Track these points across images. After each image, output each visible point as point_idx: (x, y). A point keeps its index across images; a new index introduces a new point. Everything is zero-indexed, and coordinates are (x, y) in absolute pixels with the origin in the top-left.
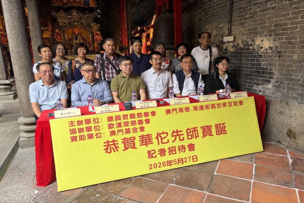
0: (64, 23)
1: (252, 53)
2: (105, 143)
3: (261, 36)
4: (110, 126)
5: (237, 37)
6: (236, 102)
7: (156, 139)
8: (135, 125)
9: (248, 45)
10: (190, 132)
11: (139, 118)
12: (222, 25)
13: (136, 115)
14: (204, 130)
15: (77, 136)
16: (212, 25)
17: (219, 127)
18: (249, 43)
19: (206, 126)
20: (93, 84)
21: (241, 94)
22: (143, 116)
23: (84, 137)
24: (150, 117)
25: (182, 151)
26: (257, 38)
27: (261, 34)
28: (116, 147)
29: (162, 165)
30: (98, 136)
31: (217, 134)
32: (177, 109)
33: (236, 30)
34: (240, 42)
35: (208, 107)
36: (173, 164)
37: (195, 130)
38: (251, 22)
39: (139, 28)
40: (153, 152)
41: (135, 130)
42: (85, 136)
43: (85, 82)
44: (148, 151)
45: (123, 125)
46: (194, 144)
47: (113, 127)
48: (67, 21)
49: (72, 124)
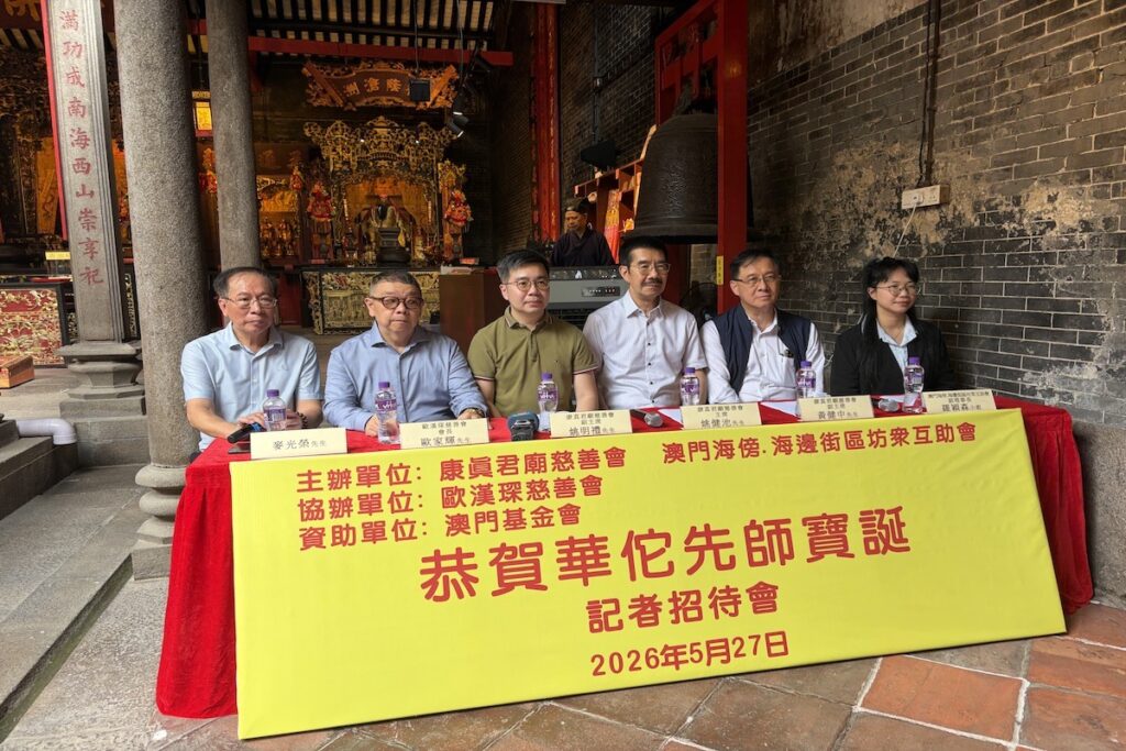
0: (344, 163)
1: (1012, 245)
2: (425, 560)
3: (1048, 182)
4: (450, 497)
5: (953, 188)
6: (947, 427)
7: (623, 555)
8: (544, 498)
9: (998, 219)
10: (760, 538)
11: (560, 470)
12: (897, 148)
13: (550, 461)
14: (817, 533)
15: (323, 529)
16: (860, 150)
17: (876, 522)
18: (1002, 209)
19: (824, 516)
20: (408, 349)
21: (969, 400)
22: (577, 465)
23: (351, 532)
24: (603, 470)
25: (726, 612)
26: (1032, 191)
27: (1045, 175)
28: (469, 580)
29: (642, 663)
30: (403, 534)
31: (868, 552)
32: (711, 445)
33: (948, 163)
34: (965, 208)
35: (835, 442)
36: (687, 661)
37: (779, 532)
38: (1005, 131)
39: (598, 175)
40: (612, 607)
41: (543, 518)
42: (354, 529)
43: (381, 341)
44: (589, 603)
45: (497, 495)
46: (777, 588)
47: (460, 500)
48: (353, 154)
49: (310, 482)
